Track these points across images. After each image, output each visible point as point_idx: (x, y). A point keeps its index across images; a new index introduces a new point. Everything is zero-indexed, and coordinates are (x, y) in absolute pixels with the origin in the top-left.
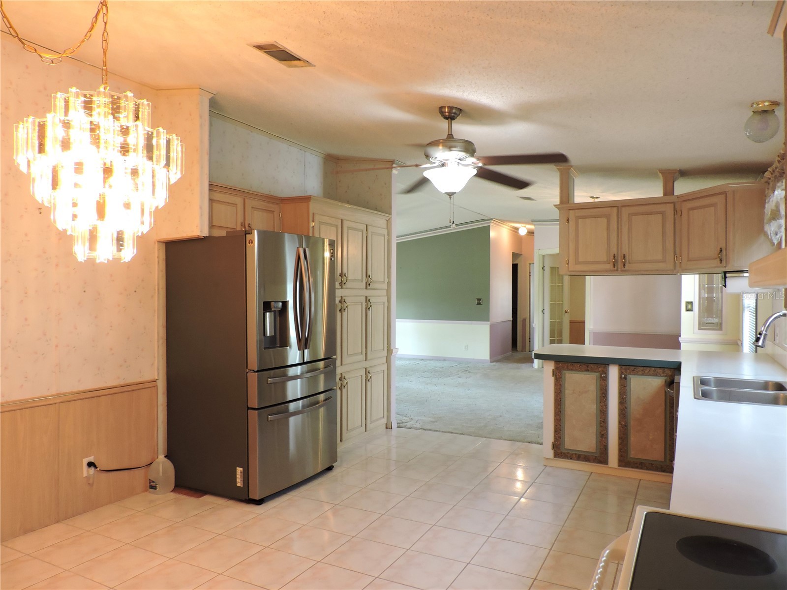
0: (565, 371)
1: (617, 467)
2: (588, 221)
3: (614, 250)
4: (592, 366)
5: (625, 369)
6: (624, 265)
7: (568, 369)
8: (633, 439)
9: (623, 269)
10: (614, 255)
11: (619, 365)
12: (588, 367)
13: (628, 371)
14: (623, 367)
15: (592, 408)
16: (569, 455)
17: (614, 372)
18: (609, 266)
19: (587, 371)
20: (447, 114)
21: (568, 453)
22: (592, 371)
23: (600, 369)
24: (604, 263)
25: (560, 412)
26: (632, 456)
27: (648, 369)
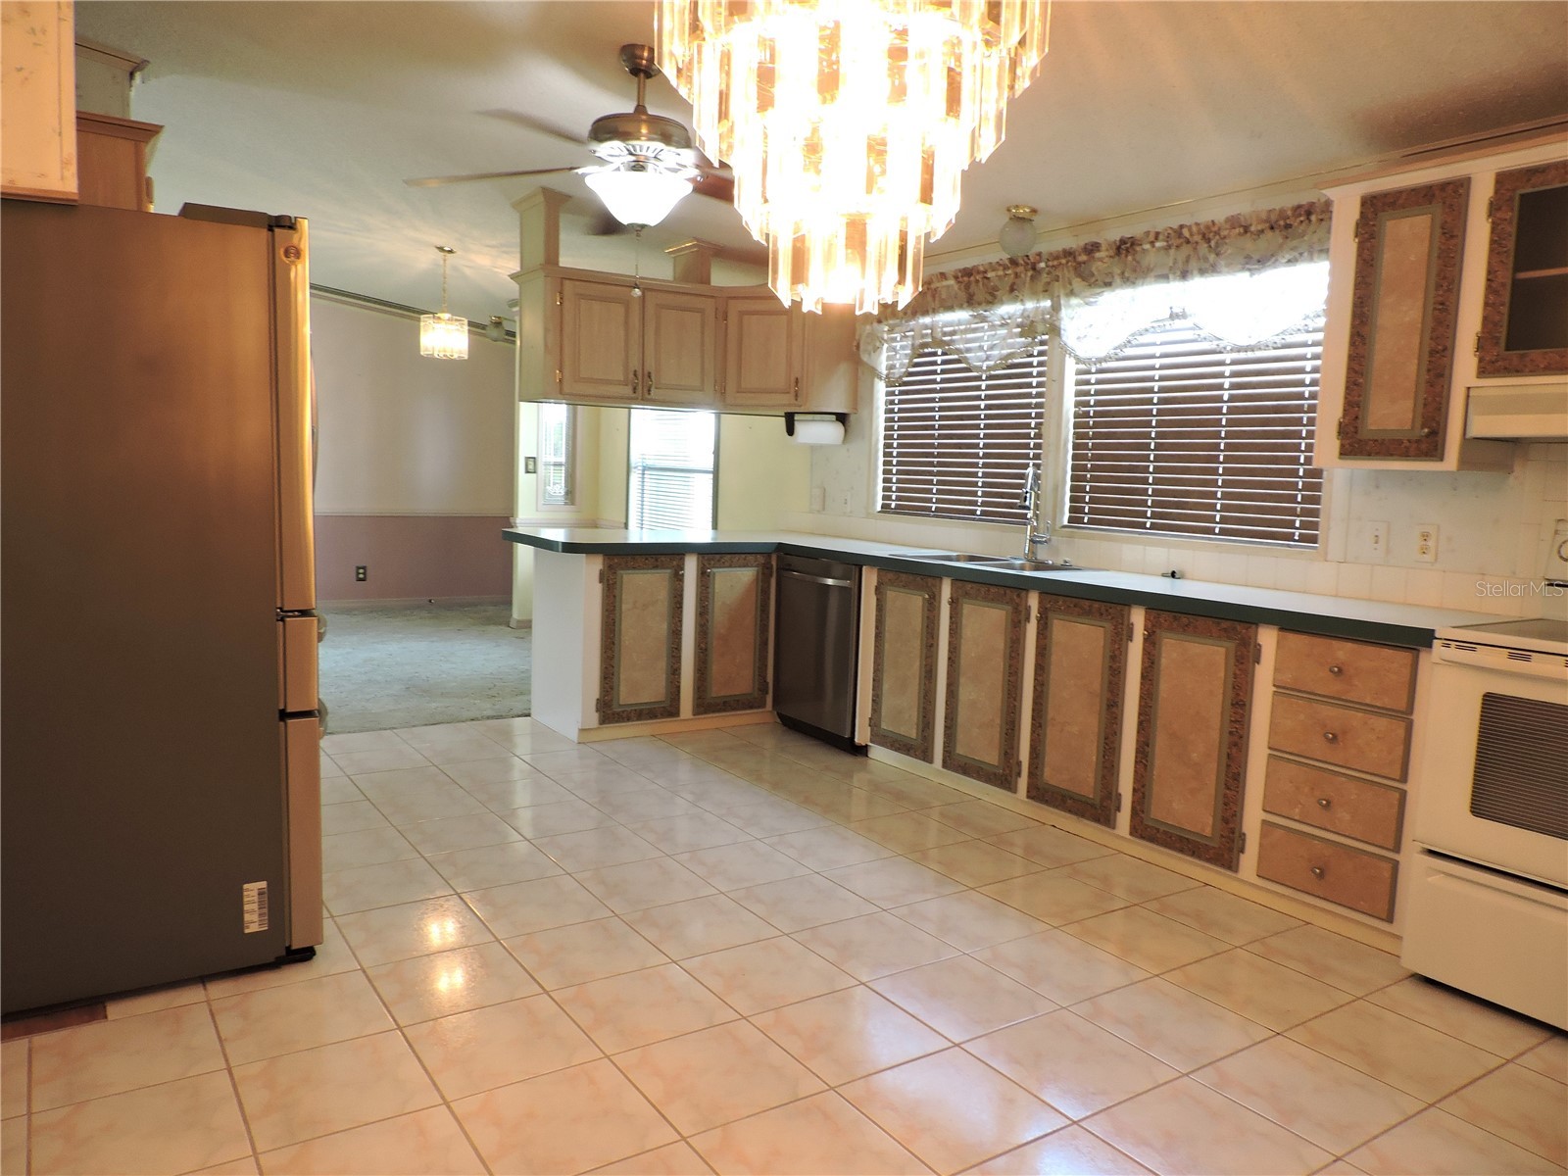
0: (622, 572)
1: (692, 717)
2: (596, 306)
3: (635, 364)
4: (663, 558)
5: (709, 560)
6: (649, 391)
7: (628, 568)
8: (715, 668)
9: (647, 396)
10: (635, 371)
11: (699, 554)
12: (657, 560)
13: (712, 562)
14: (706, 557)
15: (663, 628)
16: (625, 715)
17: (691, 565)
18: (627, 391)
19: (656, 567)
20: (644, 62)
21: (623, 712)
22: (663, 567)
23: (675, 563)
24: (619, 383)
25: (613, 643)
26: (714, 695)
27: (737, 556)
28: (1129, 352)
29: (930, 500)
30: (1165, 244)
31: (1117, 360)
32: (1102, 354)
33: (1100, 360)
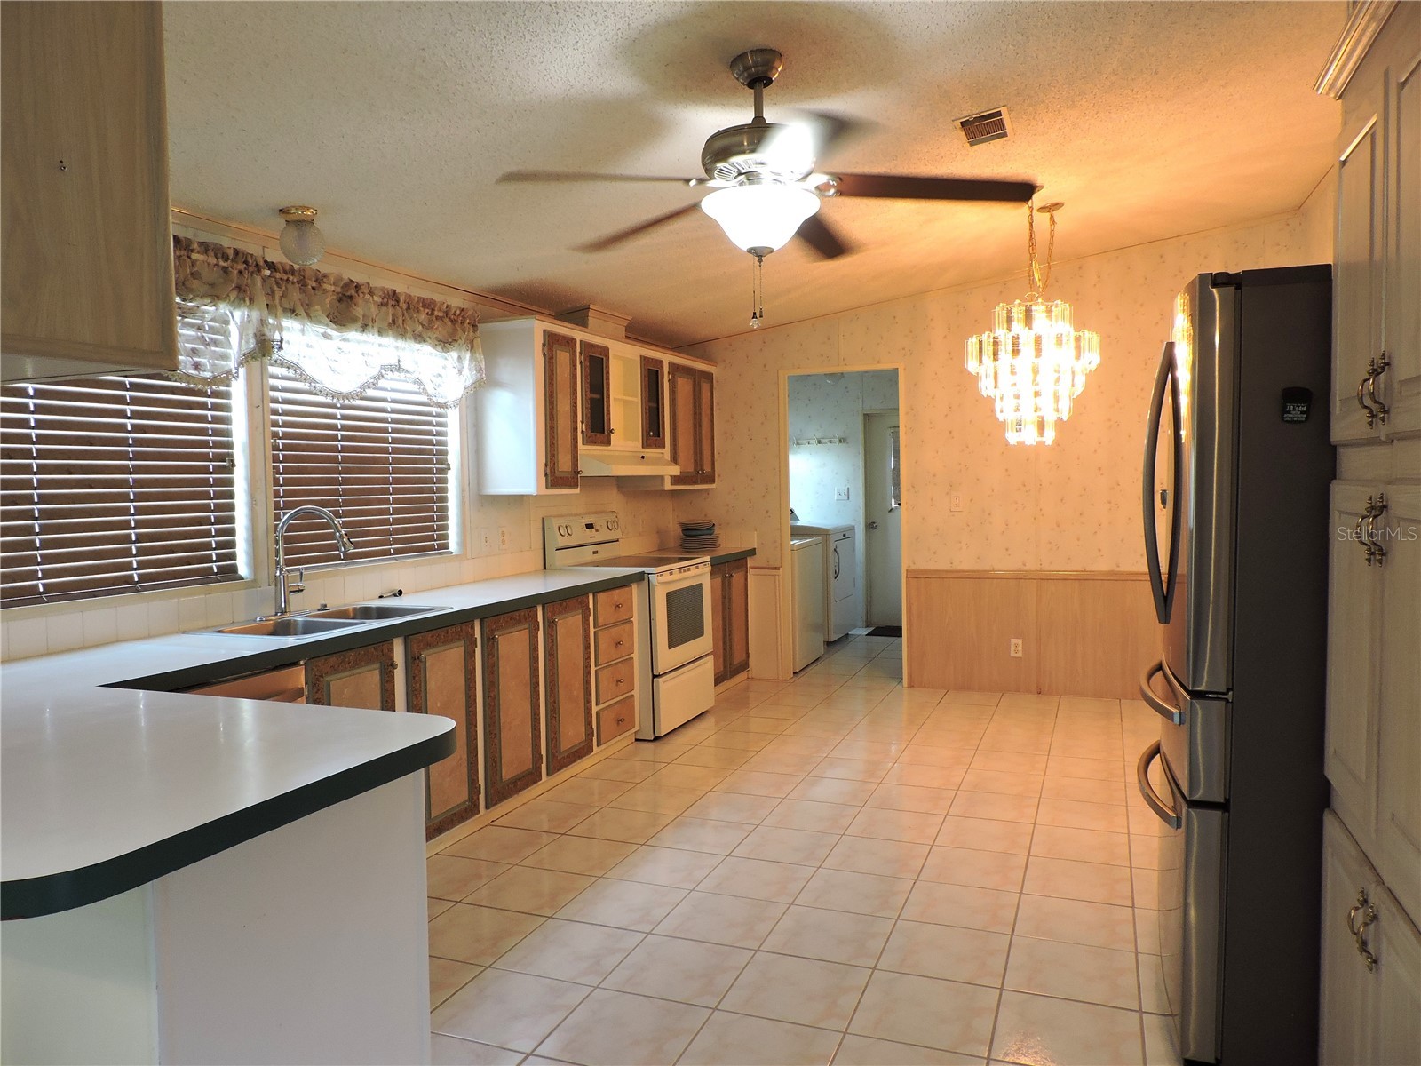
28: (370, 393)
29: (128, 567)
30: (381, 300)
31: (362, 399)
32: (345, 389)
33: (345, 396)
